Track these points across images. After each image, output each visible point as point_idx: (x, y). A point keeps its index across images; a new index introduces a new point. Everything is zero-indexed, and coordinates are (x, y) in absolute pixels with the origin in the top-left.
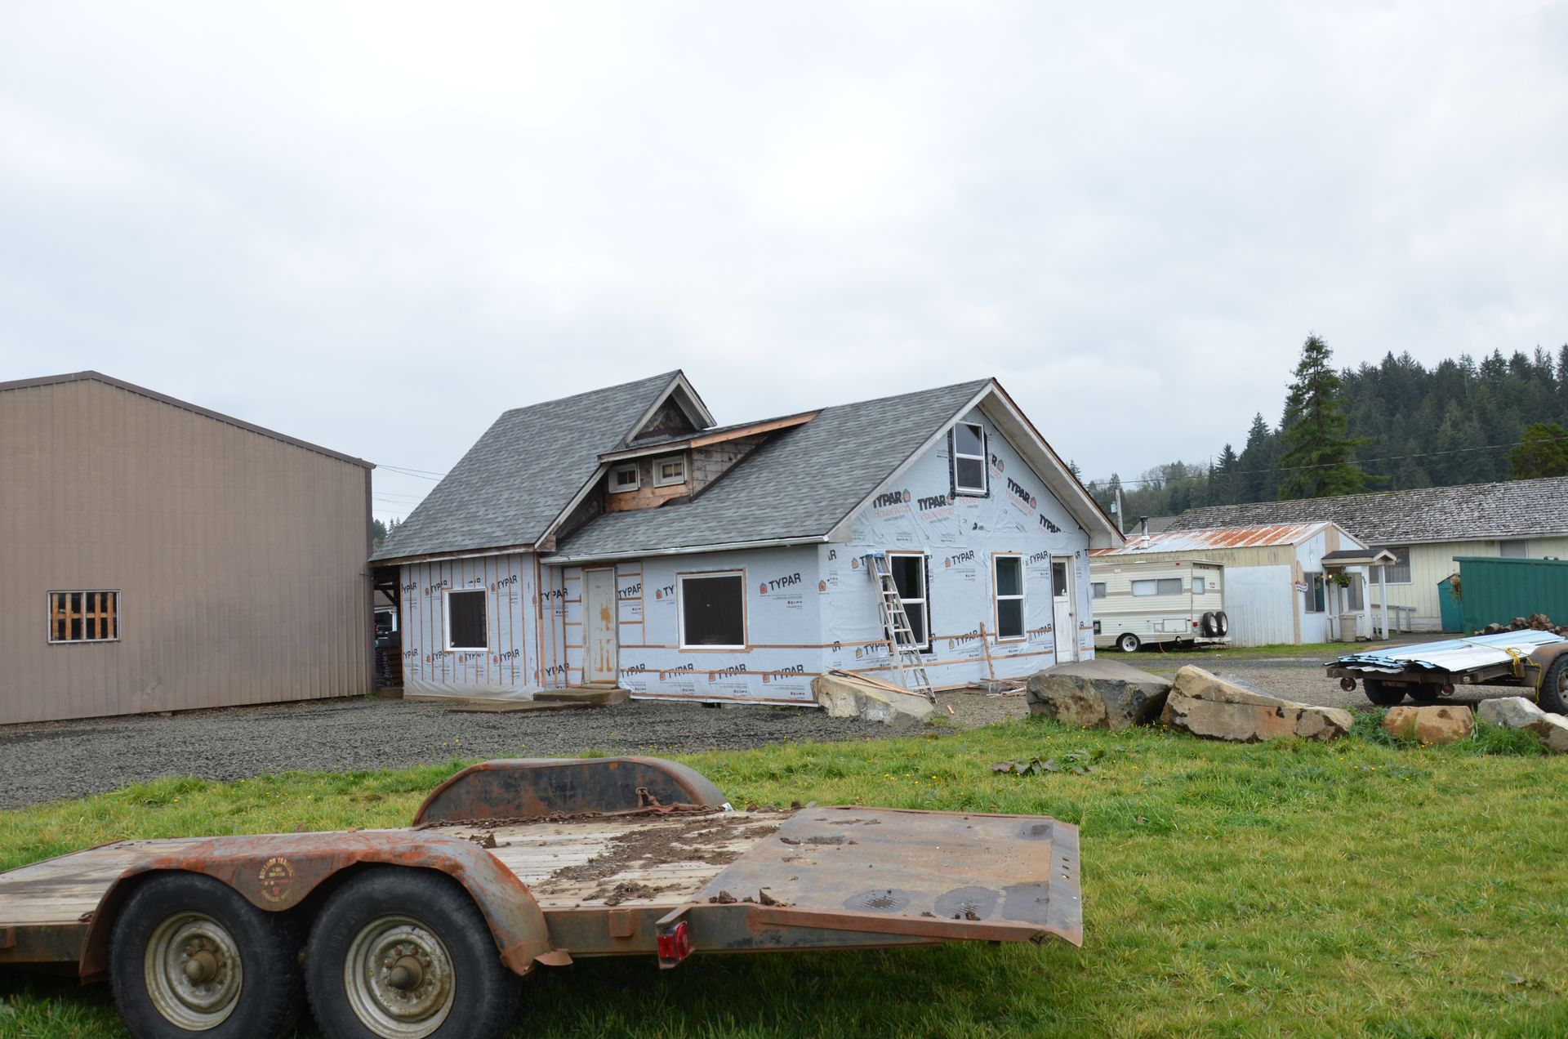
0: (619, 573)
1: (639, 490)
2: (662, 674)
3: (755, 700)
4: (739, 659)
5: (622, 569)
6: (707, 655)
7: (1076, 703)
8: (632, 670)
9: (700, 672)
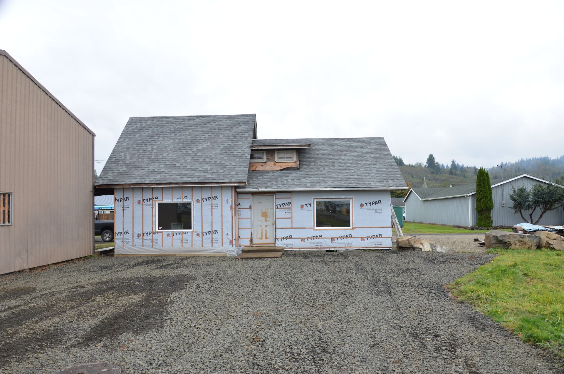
0: (276, 197)
1: (266, 162)
2: (303, 240)
3: (357, 248)
4: (348, 233)
5: (278, 195)
6: (330, 231)
7: (519, 243)
8: (284, 238)
9: (325, 238)
